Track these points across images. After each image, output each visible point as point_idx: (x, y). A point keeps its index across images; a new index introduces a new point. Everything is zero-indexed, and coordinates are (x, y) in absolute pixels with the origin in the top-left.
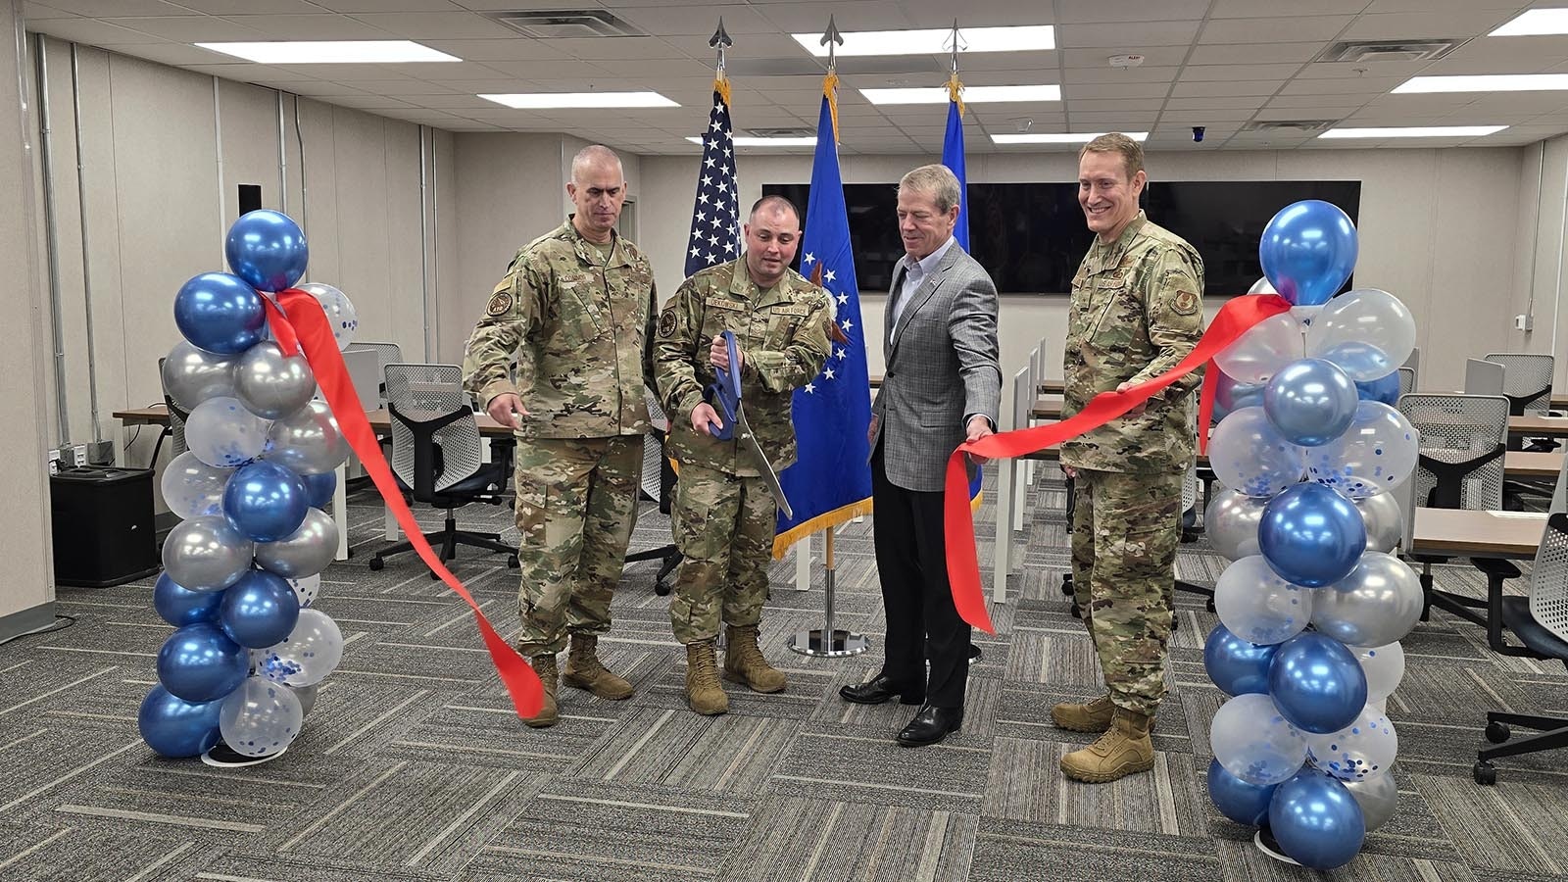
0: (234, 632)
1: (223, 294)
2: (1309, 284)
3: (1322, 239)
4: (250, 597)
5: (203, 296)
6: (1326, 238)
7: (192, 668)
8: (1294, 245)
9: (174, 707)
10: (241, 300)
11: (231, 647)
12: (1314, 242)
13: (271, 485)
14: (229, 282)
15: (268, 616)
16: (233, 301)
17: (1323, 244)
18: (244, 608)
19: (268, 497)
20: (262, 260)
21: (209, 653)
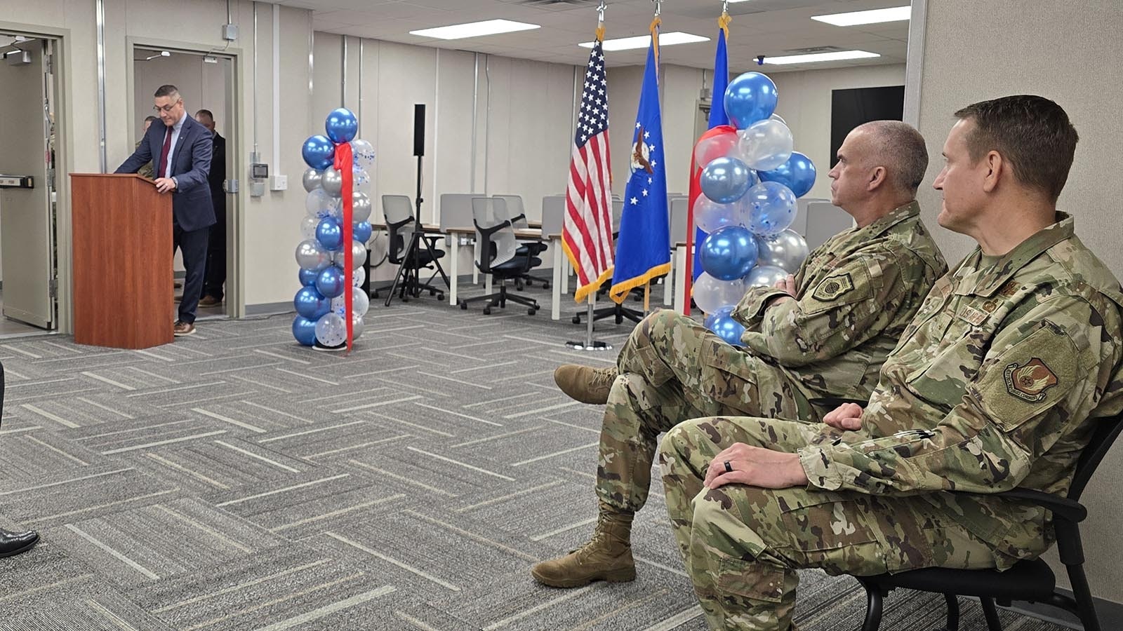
0: (320, 289)
1: (319, 144)
2: (744, 119)
3: (749, 94)
4: (326, 275)
5: (312, 145)
6: (752, 93)
7: (306, 303)
8: (735, 97)
9: (304, 323)
10: (326, 148)
11: (321, 297)
12: (745, 95)
13: (332, 227)
14: (324, 140)
15: (332, 284)
16: (323, 148)
17: (750, 96)
18: (323, 279)
19: (331, 231)
20: (337, 130)
21: (312, 298)
